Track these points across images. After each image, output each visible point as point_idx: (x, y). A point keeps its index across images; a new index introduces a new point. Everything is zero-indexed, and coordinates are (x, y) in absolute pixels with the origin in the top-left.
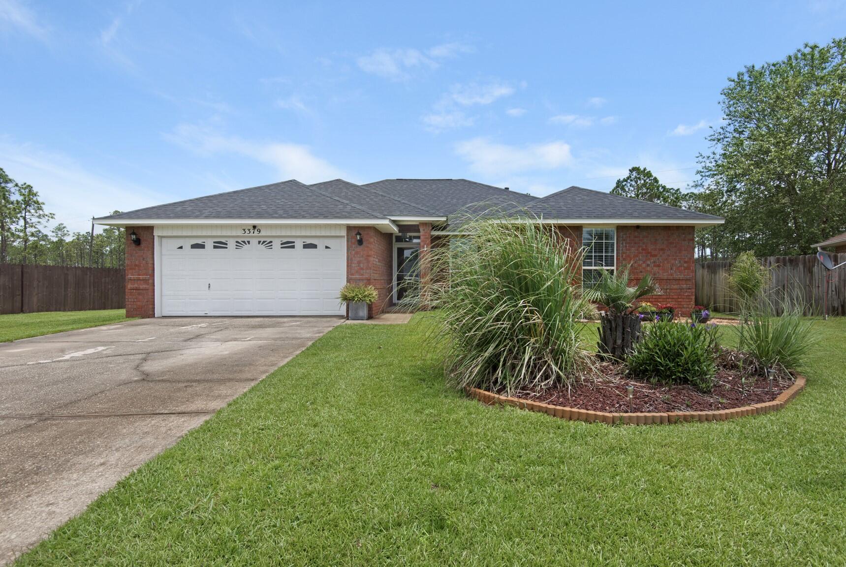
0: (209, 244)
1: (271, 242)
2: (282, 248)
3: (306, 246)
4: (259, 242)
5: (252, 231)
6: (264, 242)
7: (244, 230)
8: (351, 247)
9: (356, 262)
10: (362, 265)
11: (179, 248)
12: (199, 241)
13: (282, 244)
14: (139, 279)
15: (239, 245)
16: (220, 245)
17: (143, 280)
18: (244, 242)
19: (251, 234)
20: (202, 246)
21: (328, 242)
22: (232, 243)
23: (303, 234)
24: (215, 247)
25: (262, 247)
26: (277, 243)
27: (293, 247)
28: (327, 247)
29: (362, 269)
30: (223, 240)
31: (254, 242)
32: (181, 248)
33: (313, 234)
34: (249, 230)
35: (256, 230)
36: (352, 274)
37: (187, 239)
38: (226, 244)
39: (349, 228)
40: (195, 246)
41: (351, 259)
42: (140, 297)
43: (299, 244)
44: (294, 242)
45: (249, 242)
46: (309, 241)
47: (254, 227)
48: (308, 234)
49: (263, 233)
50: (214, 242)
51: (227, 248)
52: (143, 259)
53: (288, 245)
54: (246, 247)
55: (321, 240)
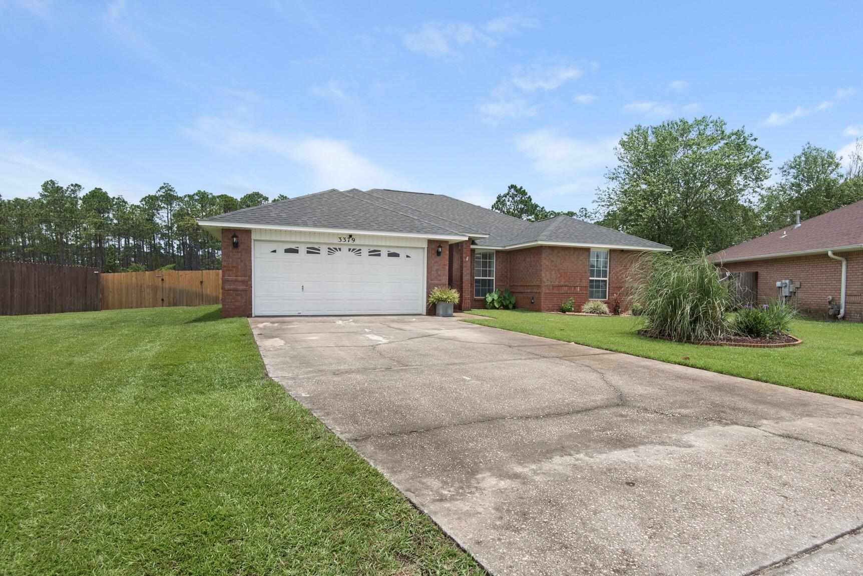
0: (303, 249)
1: (360, 250)
2: (369, 255)
3: (390, 255)
4: (350, 250)
5: (347, 240)
6: (354, 250)
7: (340, 238)
8: (431, 257)
9: (435, 270)
10: (439, 273)
11: (273, 252)
12: (293, 246)
13: (369, 252)
14: (236, 281)
15: (331, 251)
16: (313, 251)
17: (242, 281)
18: (336, 249)
19: (347, 242)
20: (295, 251)
21: (408, 252)
22: (324, 250)
23: (388, 244)
24: (308, 252)
25: (352, 254)
26: (365, 252)
27: (379, 255)
28: (408, 256)
29: (440, 276)
30: (316, 246)
31: (345, 249)
32: (275, 251)
33: (396, 245)
34: (345, 239)
35: (351, 239)
36: (432, 280)
37: (281, 244)
38: (319, 250)
39: (430, 242)
40: (288, 251)
41: (431, 267)
42: (239, 298)
43: (384, 253)
44: (380, 251)
45: (340, 249)
46: (392, 251)
47: (351, 236)
48: (392, 244)
49: (357, 242)
50: (307, 248)
51: (319, 253)
52: (242, 261)
53: (375, 253)
54: (338, 253)
55: (403, 249)
